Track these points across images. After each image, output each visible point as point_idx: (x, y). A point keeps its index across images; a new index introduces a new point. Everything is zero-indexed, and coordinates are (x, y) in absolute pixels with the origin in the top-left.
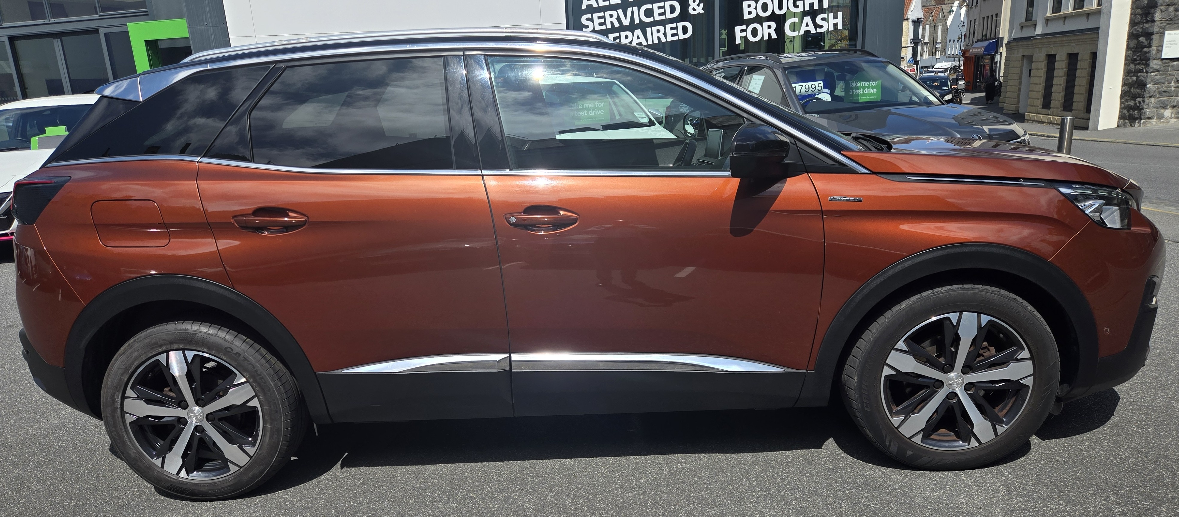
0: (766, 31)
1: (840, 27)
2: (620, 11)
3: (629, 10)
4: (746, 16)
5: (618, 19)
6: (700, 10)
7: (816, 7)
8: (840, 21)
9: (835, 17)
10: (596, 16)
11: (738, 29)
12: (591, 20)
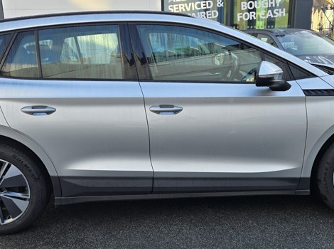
0: (251, 16)
1: (284, 15)
2: (186, 4)
3: (190, 4)
4: (242, 9)
5: (185, 8)
6: (222, 5)
7: (274, 6)
8: (284, 12)
9: (282, 11)
10: (175, 6)
11: (239, 14)
12: (173, 8)
